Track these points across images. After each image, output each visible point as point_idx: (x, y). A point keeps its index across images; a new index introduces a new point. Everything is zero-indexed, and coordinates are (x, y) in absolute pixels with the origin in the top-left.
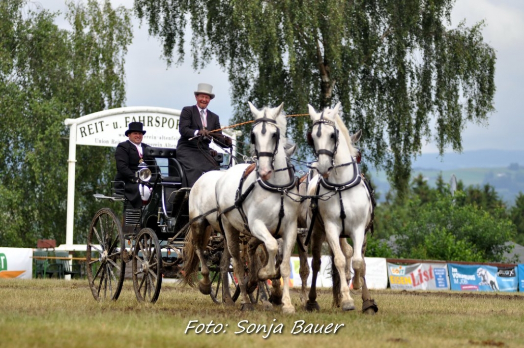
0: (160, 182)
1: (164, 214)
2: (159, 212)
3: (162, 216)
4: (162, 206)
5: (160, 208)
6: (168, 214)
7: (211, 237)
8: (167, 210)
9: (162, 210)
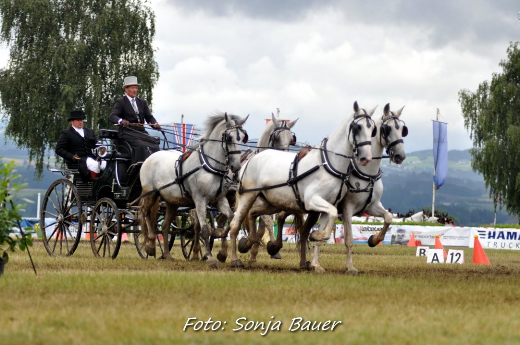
0: (115, 158)
1: (118, 185)
2: (113, 183)
3: (116, 186)
4: (115, 178)
5: (114, 180)
6: (121, 184)
7: (160, 203)
8: (120, 182)
9: (116, 181)
